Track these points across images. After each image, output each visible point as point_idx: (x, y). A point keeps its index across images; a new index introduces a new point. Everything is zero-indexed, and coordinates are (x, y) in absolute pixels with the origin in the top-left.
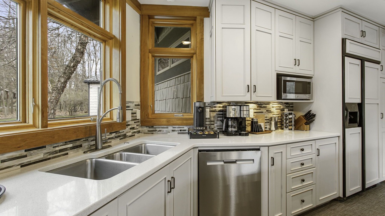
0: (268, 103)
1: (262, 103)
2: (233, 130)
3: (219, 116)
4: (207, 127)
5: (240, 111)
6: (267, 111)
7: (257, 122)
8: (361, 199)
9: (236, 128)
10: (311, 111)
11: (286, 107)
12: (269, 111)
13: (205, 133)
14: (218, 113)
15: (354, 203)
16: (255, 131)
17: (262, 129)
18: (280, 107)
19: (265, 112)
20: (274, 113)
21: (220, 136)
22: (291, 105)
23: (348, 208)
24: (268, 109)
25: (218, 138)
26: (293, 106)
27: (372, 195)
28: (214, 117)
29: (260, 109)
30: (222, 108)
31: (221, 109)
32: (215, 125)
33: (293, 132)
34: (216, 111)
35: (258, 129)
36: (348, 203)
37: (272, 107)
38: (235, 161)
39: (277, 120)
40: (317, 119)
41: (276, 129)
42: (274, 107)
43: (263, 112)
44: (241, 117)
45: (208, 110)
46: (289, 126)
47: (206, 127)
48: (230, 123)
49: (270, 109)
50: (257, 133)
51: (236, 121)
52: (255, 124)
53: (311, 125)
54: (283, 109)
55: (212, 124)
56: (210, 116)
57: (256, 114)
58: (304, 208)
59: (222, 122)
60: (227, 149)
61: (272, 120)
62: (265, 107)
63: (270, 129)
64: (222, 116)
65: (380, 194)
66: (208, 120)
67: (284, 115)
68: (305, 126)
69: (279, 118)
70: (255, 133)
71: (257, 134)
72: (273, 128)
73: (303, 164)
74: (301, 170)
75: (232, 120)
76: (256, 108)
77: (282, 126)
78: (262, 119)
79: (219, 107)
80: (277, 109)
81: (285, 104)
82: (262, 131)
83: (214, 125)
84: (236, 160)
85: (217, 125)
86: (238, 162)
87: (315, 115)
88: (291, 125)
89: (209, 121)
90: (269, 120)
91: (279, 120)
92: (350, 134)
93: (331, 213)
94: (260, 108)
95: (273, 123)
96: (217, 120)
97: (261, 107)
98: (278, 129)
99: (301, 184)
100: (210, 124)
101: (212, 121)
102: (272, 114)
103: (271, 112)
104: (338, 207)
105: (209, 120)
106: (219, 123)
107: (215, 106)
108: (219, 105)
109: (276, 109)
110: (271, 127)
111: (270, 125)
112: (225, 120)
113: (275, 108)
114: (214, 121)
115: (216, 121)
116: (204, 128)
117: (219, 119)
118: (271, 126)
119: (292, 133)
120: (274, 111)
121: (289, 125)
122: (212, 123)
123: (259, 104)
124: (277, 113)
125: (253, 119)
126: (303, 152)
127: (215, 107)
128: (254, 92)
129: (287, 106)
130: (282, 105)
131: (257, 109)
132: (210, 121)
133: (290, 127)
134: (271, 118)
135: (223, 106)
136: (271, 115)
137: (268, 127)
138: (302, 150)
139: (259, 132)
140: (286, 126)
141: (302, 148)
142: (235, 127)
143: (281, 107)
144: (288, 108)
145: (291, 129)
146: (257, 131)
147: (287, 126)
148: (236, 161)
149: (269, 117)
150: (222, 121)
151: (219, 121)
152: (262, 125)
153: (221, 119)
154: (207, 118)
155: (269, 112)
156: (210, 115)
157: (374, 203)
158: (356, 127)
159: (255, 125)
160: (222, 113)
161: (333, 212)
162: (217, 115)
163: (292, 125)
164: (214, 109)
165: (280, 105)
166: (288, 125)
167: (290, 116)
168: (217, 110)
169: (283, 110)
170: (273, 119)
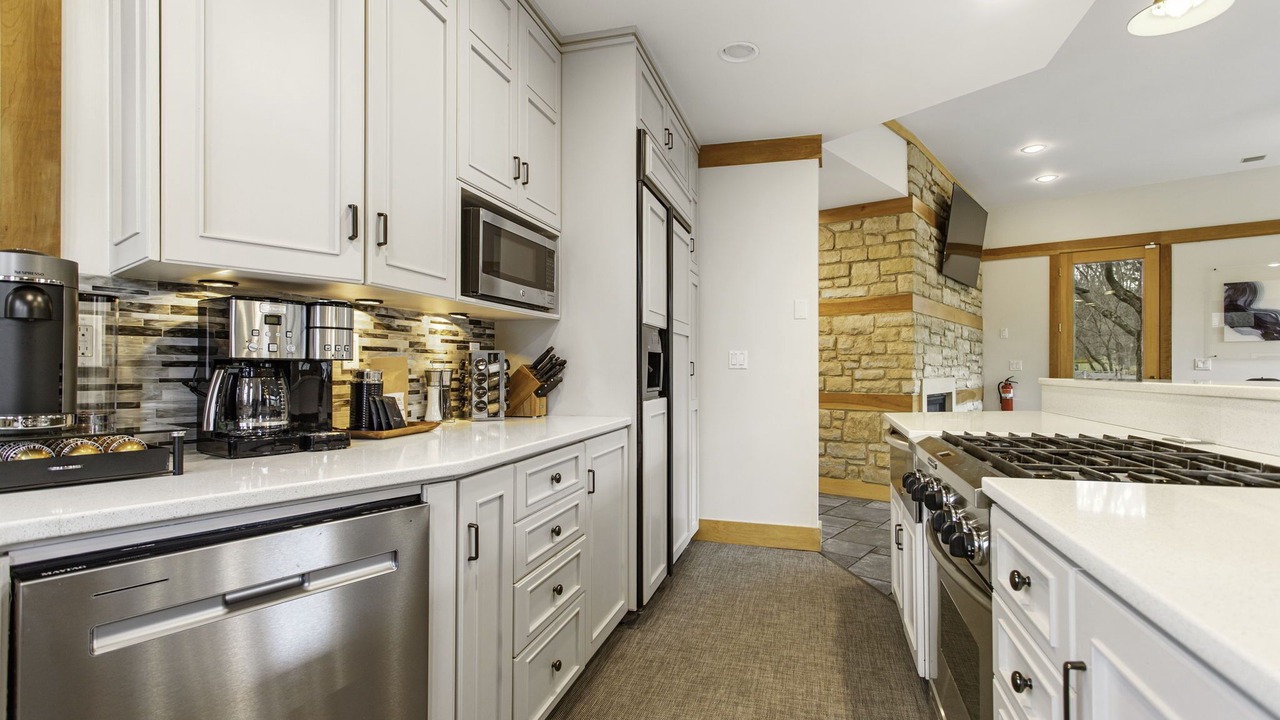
0: (417, 315)
1: (394, 310)
2: (267, 424)
3: (174, 358)
4: (86, 420)
5: (308, 328)
6: (412, 344)
7: (380, 387)
8: (667, 601)
9: (284, 416)
10: (552, 349)
11: (476, 336)
12: (418, 348)
13: (73, 449)
14: (169, 341)
15: (658, 619)
16: (371, 427)
17: (400, 416)
18: (455, 335)
19: (405, 351)
20: (436, 356)
21: (186, 465)
22: (488, 332)
23: (650, 636)
24: (416, 340)
25: (180, 472)
26: (492, 336)
27: (682, 580)
28: (138, 363)
29: (386, 337)
30: (195, 319)
31: (188, 323)
32: (148, 407)
33: (502, 423)
34: (157, 333)
35: (388, 419)
36: (646, 621)
37: (430, 332)
38: (297, 580)
39: (447, 382)
40: (569, 375)
41: (445, 417)
42: (435, 333)
43: (395, 350)
44: (307, 360)
45: (93, 321)
46: (490, 402)
47: (81, 420)
48: (247, 393)
49: (422, 340)
50: (385, 433)
51: (281, 381)
52: (369, 394)
53: (552, 395)
54: (464, 342)
55: (122, 405)
56: (108, 355)
57: (370, 357)
58: (558, 690)
59: (193, 390)
60: (247, 527)
61: (432, 384)
62: (404, 329)
63: (422, 419)
64: (195, 358)
65: (695, 574)
66: (93, 381)
67: (470, 364)
68: (538, 399)
69: (454, 376)
70: (371, 434)
71: (381, 439)
72: (434, 413)
73: (557, 532)
74: (552, 554)
75: (257, 375)
76: (370, 328)
77: (463, 405)
78: (397, 373)
79: (172, 310)
80: (447, 341)
81: (472, 326)
82: (401, 424)
83: (138, 406)
84: (303, 575)
85: (161, 406)
86: (311, 585)
87: (565, 362)
88: (496, 400)
89: (99, 388)
90: (418, 381)
91: (455, 385)
92: (652, 417)
93: (618, 671)
94: (386, 332)
95: (434, 393)
96: (161, 381)
97: (389, 327)
98: (452, 416)
99: (551, 606)
100: (111, 405)
101: (121, 387)
102: (427, 358)
103: (426, 351)
104: (629, 643)
105: (103, 381)
106: (173, 397)
107: (145, 300)
108: (172, 299)
109: (443, 341)
110: (425, 412)
111: (423, 402)
112: (218, 377)
113: (438, 338)
114: (139, 387)
115: (149, 388)
116: (69, 421)
117: (173, 373)
118: (426, 406)
119: (498, 427)
120: (436, 349)
121: (491, 399)
122: (127, 396)
123: (383, 312)
124: (446, 358)
125: (360, 374)
126: (558, 487)
127: (147, 308)
128: (379, 245)
129: (476, 331)
130: (463, 328)
131: (375, 336)
132: (110, 387)
133: (493, 408)
134: (428, 374)
135: (199, 308)
136: (423, 364)
137: (416, 409)
138: (557, 479)
139: (389, 427)
140: (479, 403)
141: (553, 472)
142: (276, 414)
143: (457, 335)
144: (480, 340)
145: (496, 414)
146: (380, 424)
147: (483, 402)
148: (301, 584)
149: (417, 370)
150: (198, 387)
151: (171, 384)
152: (400, 397)
153: (189, 373)
154: (85, 372)
155: (418, 351)
156: (110, 351)
157: (694, 601)
158: (655, 398)
159: (375, 402)
160: (194, 342)
161: (621, 666)
162: (160, 351)
163: (499, 398)
164: (138, 318)
165: (454, 328)
166: (485, 399)
167: (494, 368)
168: (157, 325)
169: (463, 346)
170: (435, 378)
